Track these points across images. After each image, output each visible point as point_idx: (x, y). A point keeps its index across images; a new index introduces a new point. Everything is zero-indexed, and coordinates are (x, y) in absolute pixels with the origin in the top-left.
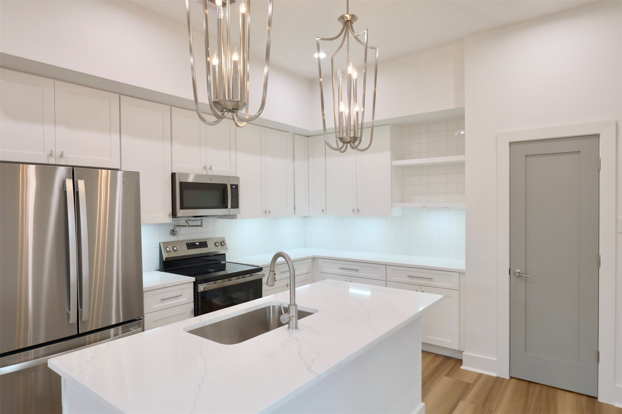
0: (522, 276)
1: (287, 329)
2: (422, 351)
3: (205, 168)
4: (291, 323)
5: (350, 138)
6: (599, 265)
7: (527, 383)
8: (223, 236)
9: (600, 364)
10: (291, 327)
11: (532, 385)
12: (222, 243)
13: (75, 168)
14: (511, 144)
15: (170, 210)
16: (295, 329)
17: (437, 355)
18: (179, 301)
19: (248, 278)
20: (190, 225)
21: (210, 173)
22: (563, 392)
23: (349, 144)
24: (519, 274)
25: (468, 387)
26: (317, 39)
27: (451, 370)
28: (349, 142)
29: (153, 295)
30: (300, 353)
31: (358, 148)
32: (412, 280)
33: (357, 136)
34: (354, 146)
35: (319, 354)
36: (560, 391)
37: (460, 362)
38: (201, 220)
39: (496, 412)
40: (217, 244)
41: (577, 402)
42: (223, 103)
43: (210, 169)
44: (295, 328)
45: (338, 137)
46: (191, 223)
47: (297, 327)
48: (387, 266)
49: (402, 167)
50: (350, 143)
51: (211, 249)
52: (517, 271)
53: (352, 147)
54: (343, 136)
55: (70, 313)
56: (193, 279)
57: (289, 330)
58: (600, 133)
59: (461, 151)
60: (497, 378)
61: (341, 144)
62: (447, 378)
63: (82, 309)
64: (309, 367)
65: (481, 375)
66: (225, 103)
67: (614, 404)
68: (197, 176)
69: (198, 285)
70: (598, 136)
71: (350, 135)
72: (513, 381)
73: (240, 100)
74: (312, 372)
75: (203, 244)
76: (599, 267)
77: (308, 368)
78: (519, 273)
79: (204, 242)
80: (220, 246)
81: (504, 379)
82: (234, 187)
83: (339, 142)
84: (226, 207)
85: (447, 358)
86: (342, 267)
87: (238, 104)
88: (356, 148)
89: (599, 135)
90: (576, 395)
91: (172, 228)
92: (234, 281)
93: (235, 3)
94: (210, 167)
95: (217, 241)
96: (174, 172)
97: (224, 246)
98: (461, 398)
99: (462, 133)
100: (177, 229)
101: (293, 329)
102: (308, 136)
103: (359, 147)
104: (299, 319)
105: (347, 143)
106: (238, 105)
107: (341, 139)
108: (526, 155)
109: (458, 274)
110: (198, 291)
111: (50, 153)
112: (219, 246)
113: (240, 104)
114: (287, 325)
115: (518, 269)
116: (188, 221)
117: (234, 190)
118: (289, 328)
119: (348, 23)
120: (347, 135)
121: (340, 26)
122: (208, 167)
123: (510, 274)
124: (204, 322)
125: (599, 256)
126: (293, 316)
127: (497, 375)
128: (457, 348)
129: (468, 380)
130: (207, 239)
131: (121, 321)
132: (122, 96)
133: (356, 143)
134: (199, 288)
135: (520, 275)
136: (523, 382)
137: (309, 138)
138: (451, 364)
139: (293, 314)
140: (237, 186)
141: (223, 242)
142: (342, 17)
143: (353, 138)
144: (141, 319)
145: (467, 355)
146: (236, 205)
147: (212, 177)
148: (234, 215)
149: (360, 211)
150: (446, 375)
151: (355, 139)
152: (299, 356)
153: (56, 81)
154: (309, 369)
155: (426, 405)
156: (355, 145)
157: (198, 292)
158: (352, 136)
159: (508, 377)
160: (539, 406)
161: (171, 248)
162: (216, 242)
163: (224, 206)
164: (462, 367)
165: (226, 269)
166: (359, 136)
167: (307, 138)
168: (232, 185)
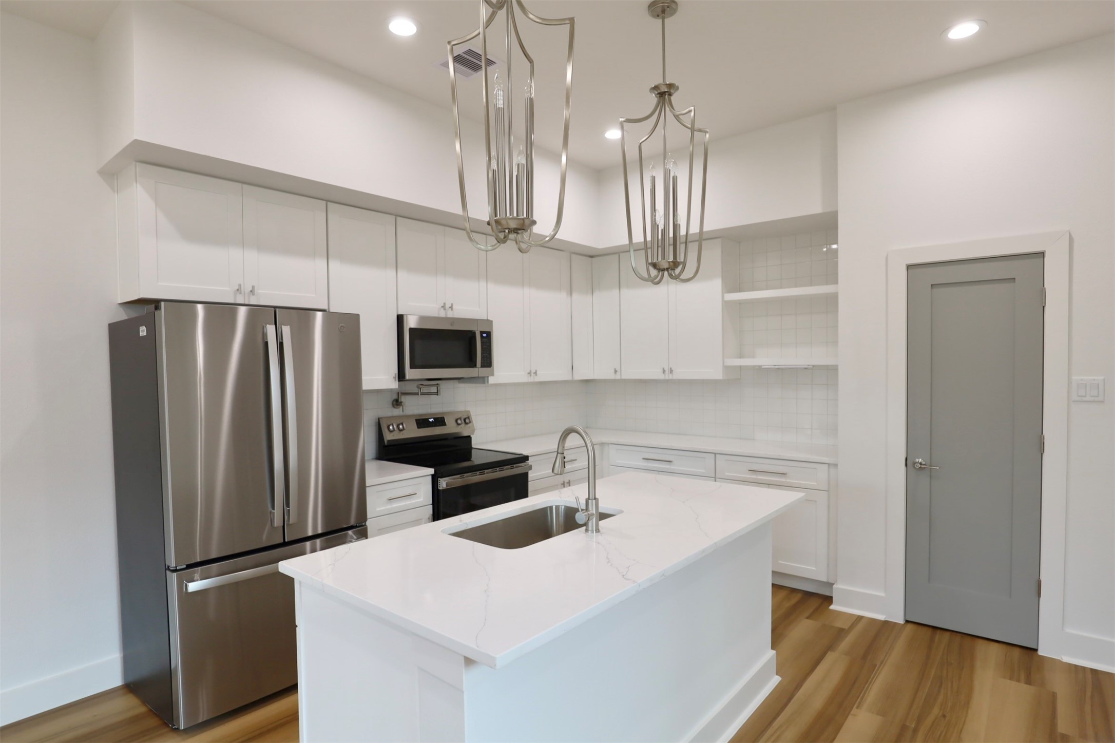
0: (924, 468)
1: (584, 532)
2: (773, 584)
3: (444, 307)
4: (590, 524)
5: (668, 263)
6: (1042, 451)
7: (931, 629)
8: (467, 410)
9: (1041, 599)
10: (590, 529)
11: (939, 631)
12: (467, 420)
13: (277, 310)
14: (909, 267)
15: (394, 370)
16: (596, 532)
17: (794, 591)
18: (413, 502)
19: (508, 472)
20: (424, 392)
21: (450, 314)
22: (986, 642)
23: (666, 273)
24: (920, 466)
25: (841, 633)
26: (621, 119)
27: (816, 610)
28: (667, 269)
29: (377, 492)
30: (608, 559)
31: (681, 277)
32: (755, 477)
33: (679, 261)
34: (673, 275)
35: (634, 560)
36: (980, 641)
37: (829, 600)
38: (438, 384)
39: (881, 667)
40: (459, 422)
41: (1006, 656)
42: (503, 222)
43: (450, 309)
44: (596, 530)
45: (650, 261)
46: (424, 390)
47: (599, 530)
48: (717, 455)
49: (740, 304)
50: (668, 271)
51: (450, 428)
52: (917, 460)
53: (671, 276)
54: (657, 260)
55: (274, 513)
56: (431, 471)
57: (587, 533)
58: (1045, 251)
59: (832, 277)
60: (886, 623)
61: (654, 272)
62: (809, 622)
63: (289, 507)
64: (624, 574)
65: (860, 618)
66: (507, 223)
67: (1062, 658)
68: (422, 319)
69: (439, 479)
70: (1042, 254)
71: (668, 259)
72: (910, 626)
73: (525, 216)
74: (628, 579)
75: (440, 421)
76: (1042, 454)
77: (623, 576)
78: (921, 464)
79: (441, 418)
80: (463, 425)
81: (895, 624)
82: (484, 335)
83: (651, 268)
84: (475, 366)
85: (808, 595)
86: (647, 457)
87: (524, 222)
88: (676, 278)
89: (1044, 253)
90: (1004, 646)
91: (395, 397)
92: (489, 475)
93: (495, 65)
94: (450, 306)
95: (459, 417)
96: (400, 313)
97: (470, 424)
98: (830, 647)
99: (834, 246)
100: (403, 399)
101: (593, 532)
102: (591, 257)
103: (683, 277)
104: (600, 520)
105: (663, 270)
106: (523, 224)
107: (655, 265)
108: (932, 285)
109: (827, 466)
110: (439, 488)
111: (238, 288)
112: (462, 423)
113: (527, 222)
114: (584, 528)
115: (919, 458)
116: (421, 386)
117: (485, 340)
118: (587, 530)
119: (665, 95)
120: (663, 258)
121: (653, 99)
122: (447, 306)
123: (906, 465)
124: (466, 524)
125: (1042, 437)
126: (593, 515)
127: (885, 618)
128: (824, 579)
129: (839, 624)
130: (443, 413)
131: (320, 531)
132: (329, 204)
133: (678, 271)
134: (441, 484)
135: (922, 466)
136: (925, 629)
137: (593, 259)
138: (814, 603)
139: (593, 510)
140: (489, 334)
141: (468, 418)
142: (656, 88)
143: (672, 264)
144: (362, 526)
145: (840, 589)
146: (488, 362)
147: (453, 320)
148: (484, 378)
149: (674, 372)
150: (807, 618)
151: (675, 264)
152: (608, 562)
153: (244, 186)
154: (625, 577)
155: (777, 654)
156: (675, 274)
157: (438, 490)
158: (671, 261)
159: (902, 622)
160: (947, 660)
161: (395, 426)
162: (457, 418)
163: (471, 363)
164: (832, 607)
165: (472, 459)
166: (682, 260)
167: (590, 259)
168: (482, 333)
